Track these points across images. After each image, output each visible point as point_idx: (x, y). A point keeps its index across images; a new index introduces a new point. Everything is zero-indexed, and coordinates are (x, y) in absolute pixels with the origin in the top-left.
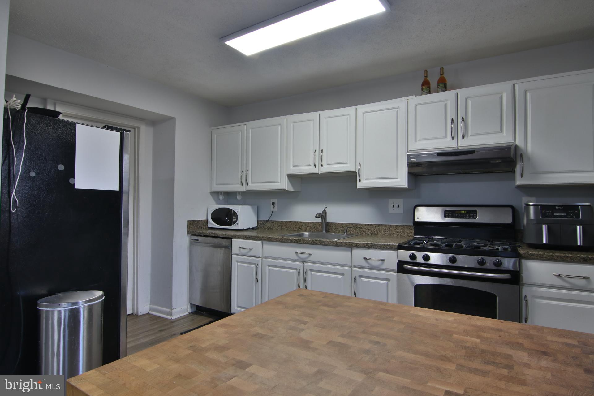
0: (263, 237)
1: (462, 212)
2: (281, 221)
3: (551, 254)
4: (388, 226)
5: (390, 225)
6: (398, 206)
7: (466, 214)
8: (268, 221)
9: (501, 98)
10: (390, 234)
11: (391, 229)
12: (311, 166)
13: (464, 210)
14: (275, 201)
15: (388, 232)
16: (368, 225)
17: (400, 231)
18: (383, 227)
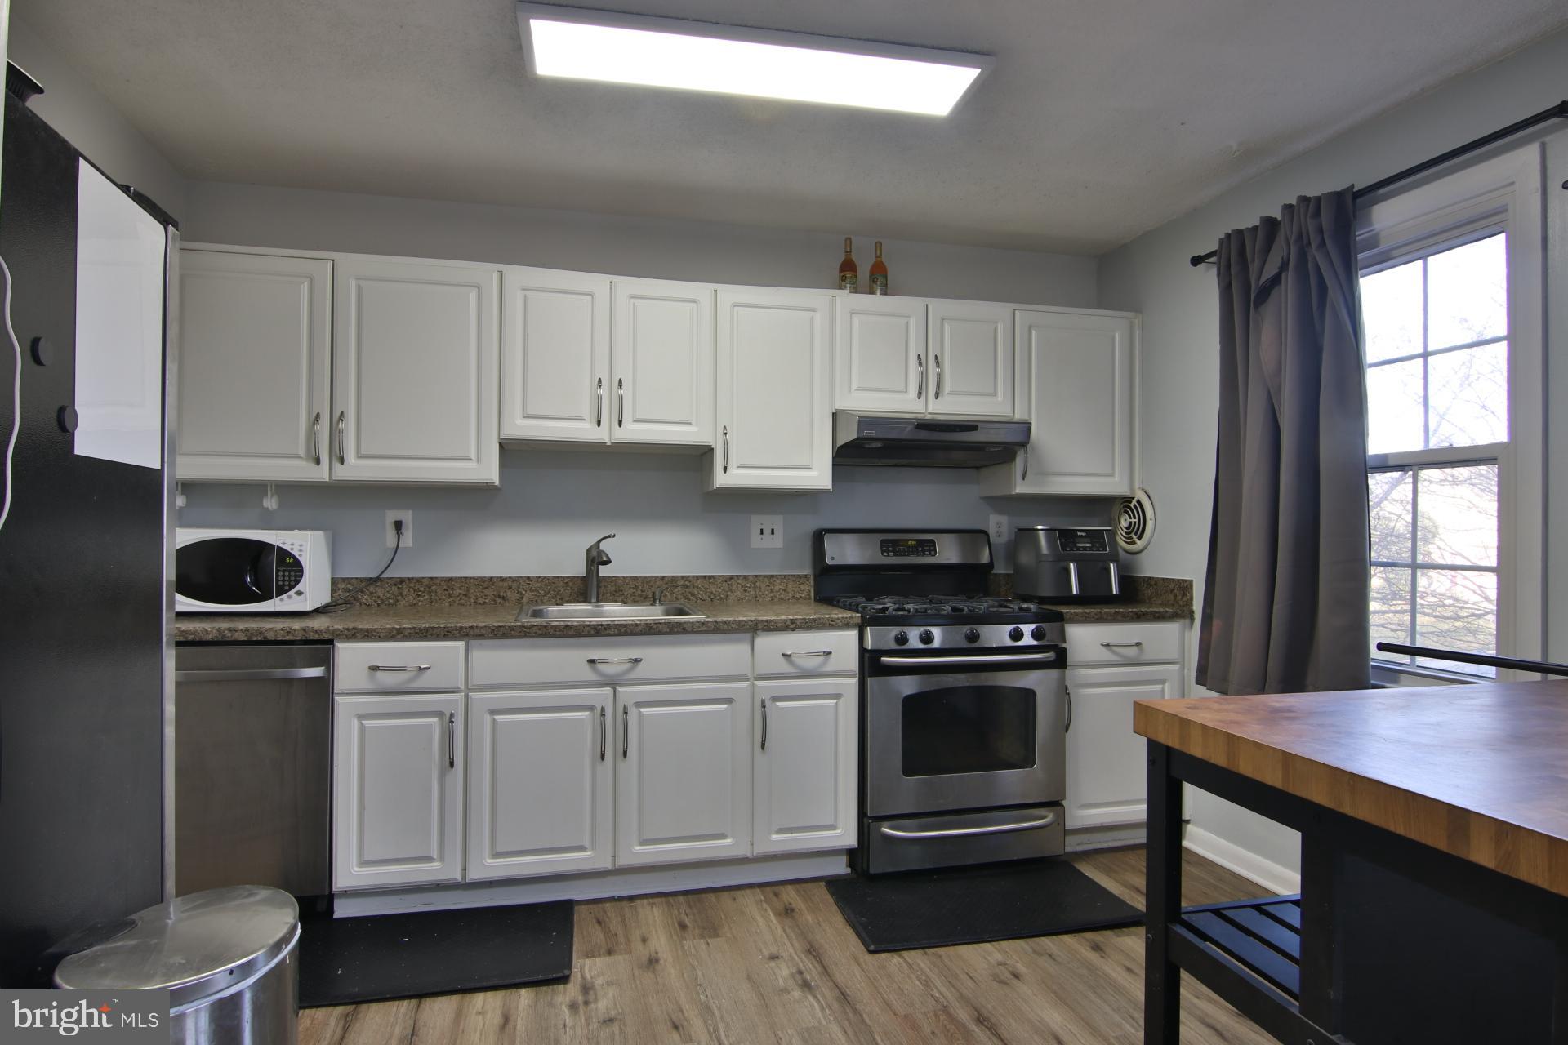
0: (472, 627)
1: (910, 543)
2: (432, 578)
3: (1099, 610)
4: (751, 579)
5: (756, 576)
6: (773, 530)
7: (916, 547)
8: (378, 579)
9: (996, 330)
10: (756, 597)
11: (758, 584)
12: (584, 420)
13: (914, 540)
14: (407, 516)
15: (753, 592)
16: (705, 577)
17: (777, 587)
18: (739, 582)
